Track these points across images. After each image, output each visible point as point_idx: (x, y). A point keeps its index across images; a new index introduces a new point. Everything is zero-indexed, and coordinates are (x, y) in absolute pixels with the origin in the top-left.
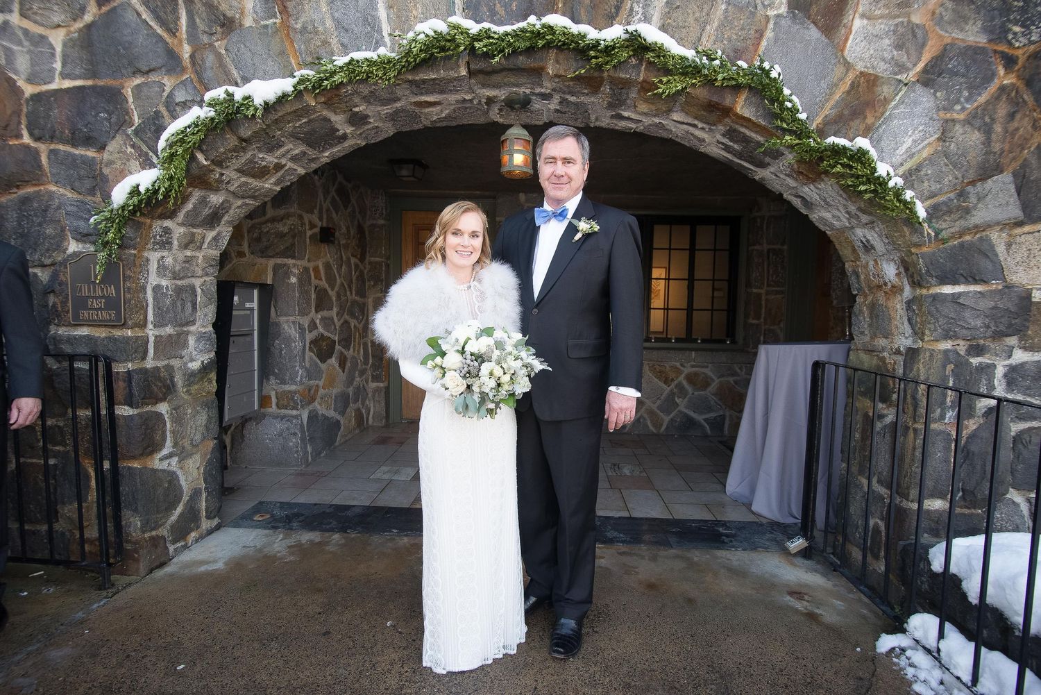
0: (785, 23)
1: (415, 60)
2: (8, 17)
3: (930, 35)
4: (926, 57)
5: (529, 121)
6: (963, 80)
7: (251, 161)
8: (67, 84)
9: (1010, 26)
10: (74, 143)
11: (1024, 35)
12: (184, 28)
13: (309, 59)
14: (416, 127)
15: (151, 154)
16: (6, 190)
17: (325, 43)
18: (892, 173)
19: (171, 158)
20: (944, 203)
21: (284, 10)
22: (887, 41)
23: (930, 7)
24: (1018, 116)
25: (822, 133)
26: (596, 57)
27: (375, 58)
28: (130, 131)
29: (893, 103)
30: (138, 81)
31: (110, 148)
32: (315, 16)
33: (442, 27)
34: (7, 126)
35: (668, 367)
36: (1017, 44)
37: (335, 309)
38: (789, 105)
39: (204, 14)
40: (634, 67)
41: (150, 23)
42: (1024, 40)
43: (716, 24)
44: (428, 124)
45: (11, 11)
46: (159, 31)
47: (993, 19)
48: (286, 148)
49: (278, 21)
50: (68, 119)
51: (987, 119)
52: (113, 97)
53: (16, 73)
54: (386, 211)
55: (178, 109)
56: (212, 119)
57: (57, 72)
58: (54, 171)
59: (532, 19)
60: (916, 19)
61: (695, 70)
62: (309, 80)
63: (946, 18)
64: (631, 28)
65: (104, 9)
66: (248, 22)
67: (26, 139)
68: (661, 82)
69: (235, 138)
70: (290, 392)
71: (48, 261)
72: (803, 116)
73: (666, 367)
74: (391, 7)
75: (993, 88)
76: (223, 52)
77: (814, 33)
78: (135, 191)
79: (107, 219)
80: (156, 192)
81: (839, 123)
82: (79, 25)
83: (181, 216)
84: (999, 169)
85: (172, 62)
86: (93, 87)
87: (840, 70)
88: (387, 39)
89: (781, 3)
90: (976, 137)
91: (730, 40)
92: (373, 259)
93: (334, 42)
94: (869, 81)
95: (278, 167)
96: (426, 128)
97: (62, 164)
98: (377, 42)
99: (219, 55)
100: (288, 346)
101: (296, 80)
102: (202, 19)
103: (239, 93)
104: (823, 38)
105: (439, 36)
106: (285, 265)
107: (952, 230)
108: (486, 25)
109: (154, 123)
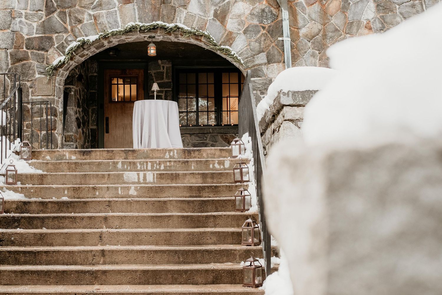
0: (211, 21)
1: (127, 31)
2: (21, 19)
3: (246, 22)
4: (245, 27)
5: (155, 41)
6: (253, 32)
7: (83, 53)
8: (37, 36)
9: (263, 20)
10: (39, 51)
11: (267, 22)
12: (68, 22)
13: (101, 30)
14: (124, 43)
15: (60, 52)
16: (18, 62)
17: (105, 26)
18: (235, 53)
19: (68, 54)
20: (249, 59)
21: (95, 19)
22: (236, 24)
23: (246, 16)
24: (266, 40)
25: (220, 45)
26: (169, 30)
27: (118, 30)
28: (55, 46)
29: (237, 38)
30: (56, 35)
31: (50, 51)
32: (103, 20)
33: (134, 24)
34: (19, 47)
35: (229, 136)
36: (265, 24)
37: (81, 109)
38: (211, 39)
39: (74, 19)
40: (178, 31)
41: (60, 21)
42: (267, 23)
43: (196, 21)
44: (128, 42)
45: (22, 18)
46: (62, 23)
47: (259, 18)
48: (91, 50)
49: (93, 21)
50: (38, 44)
51: (259, 41)
52: (50, 39)
53: (23, 32)
54: (97, 70)
55: (69, 42)
56: (79, 45)
57: (35, 33)
58: (32, 57)
59: (154, 22)
60: (242, 19)
61: (190, 33)
62: (102, 35)
63: (249, 18)
64: (176, 24)
65: (47, 17)
66: (85, 22)
67: (25, 49)
68: (184, 34)
69: (82, 48)
70: (70, 135)
71: (30, 80)
72: (215, 42)
73: (228, 136)
74: (121, 18)
75: (260, 34)
76: (80, 28)
77: (218, 23)
78: (60, 61)
79: (50, 68)
80: (65, 61)
81: (224, 43)
82: (41, 21)
83: (63, 68)
84: (263, 51)
85: (66, 31)
86: (45, 36)
87: (224, 31)
88: (120, 25)
89: (211, 16)
90: (257, 44)
91: (199, 25)
92: (91, 91)
93: (107, 26)
94: (231, 33)
95: (87, 54)
96: (127, 43)
97: (35, 55)
98: (118, 26)
99: (78, 29)
100: (70, 118)
101: (99, 35)
102: (73, 19)
103: (86, 39)
104: (220, 24)
105: (133, 26)
106: (69, 88)
107: (251, 65)
108: (144, 24)
109: (62, 45)
